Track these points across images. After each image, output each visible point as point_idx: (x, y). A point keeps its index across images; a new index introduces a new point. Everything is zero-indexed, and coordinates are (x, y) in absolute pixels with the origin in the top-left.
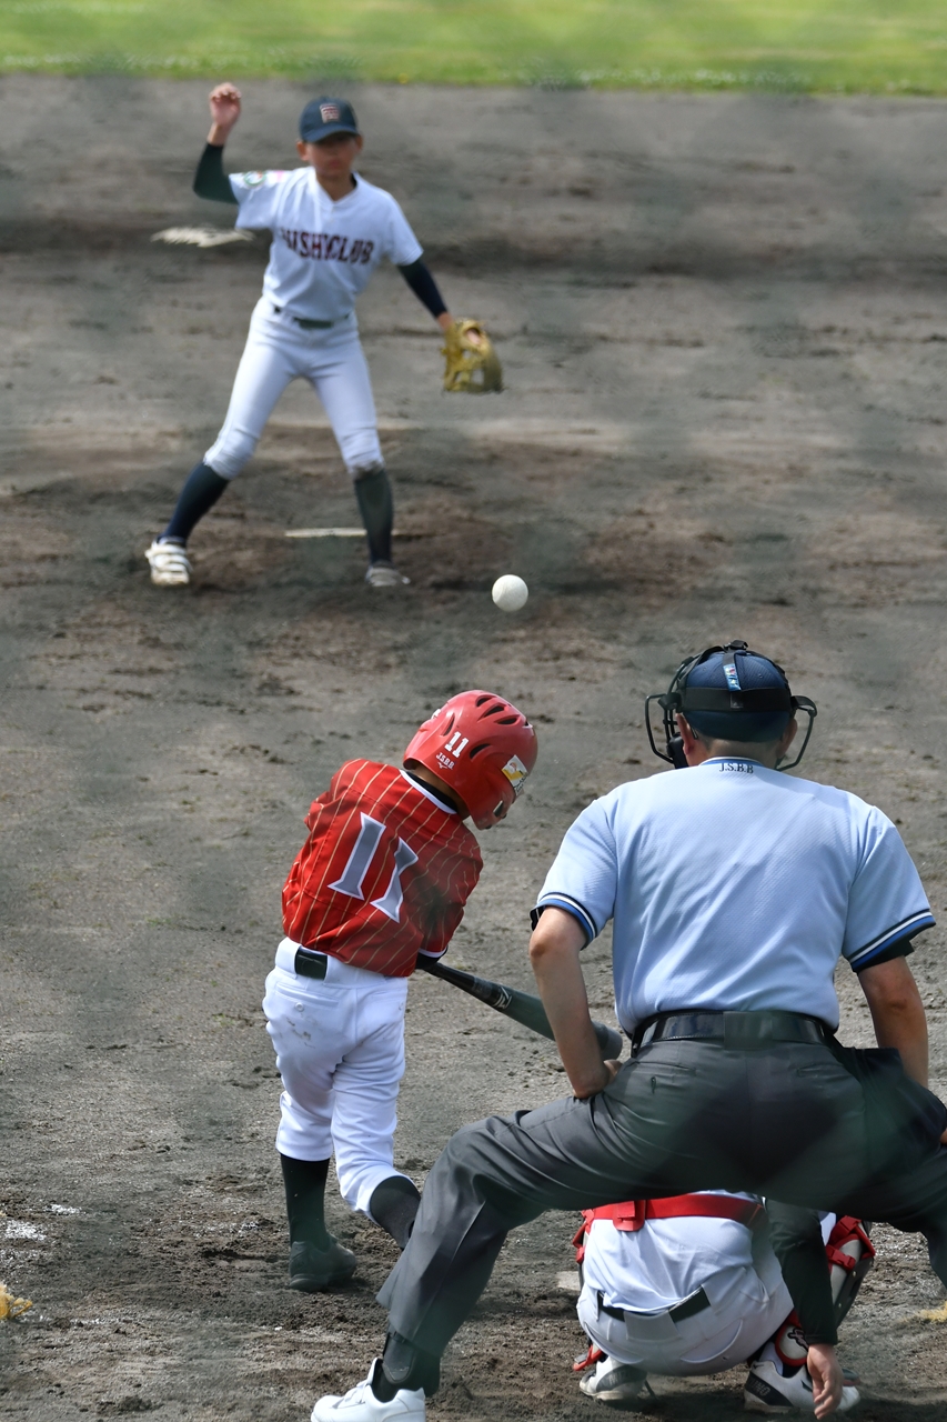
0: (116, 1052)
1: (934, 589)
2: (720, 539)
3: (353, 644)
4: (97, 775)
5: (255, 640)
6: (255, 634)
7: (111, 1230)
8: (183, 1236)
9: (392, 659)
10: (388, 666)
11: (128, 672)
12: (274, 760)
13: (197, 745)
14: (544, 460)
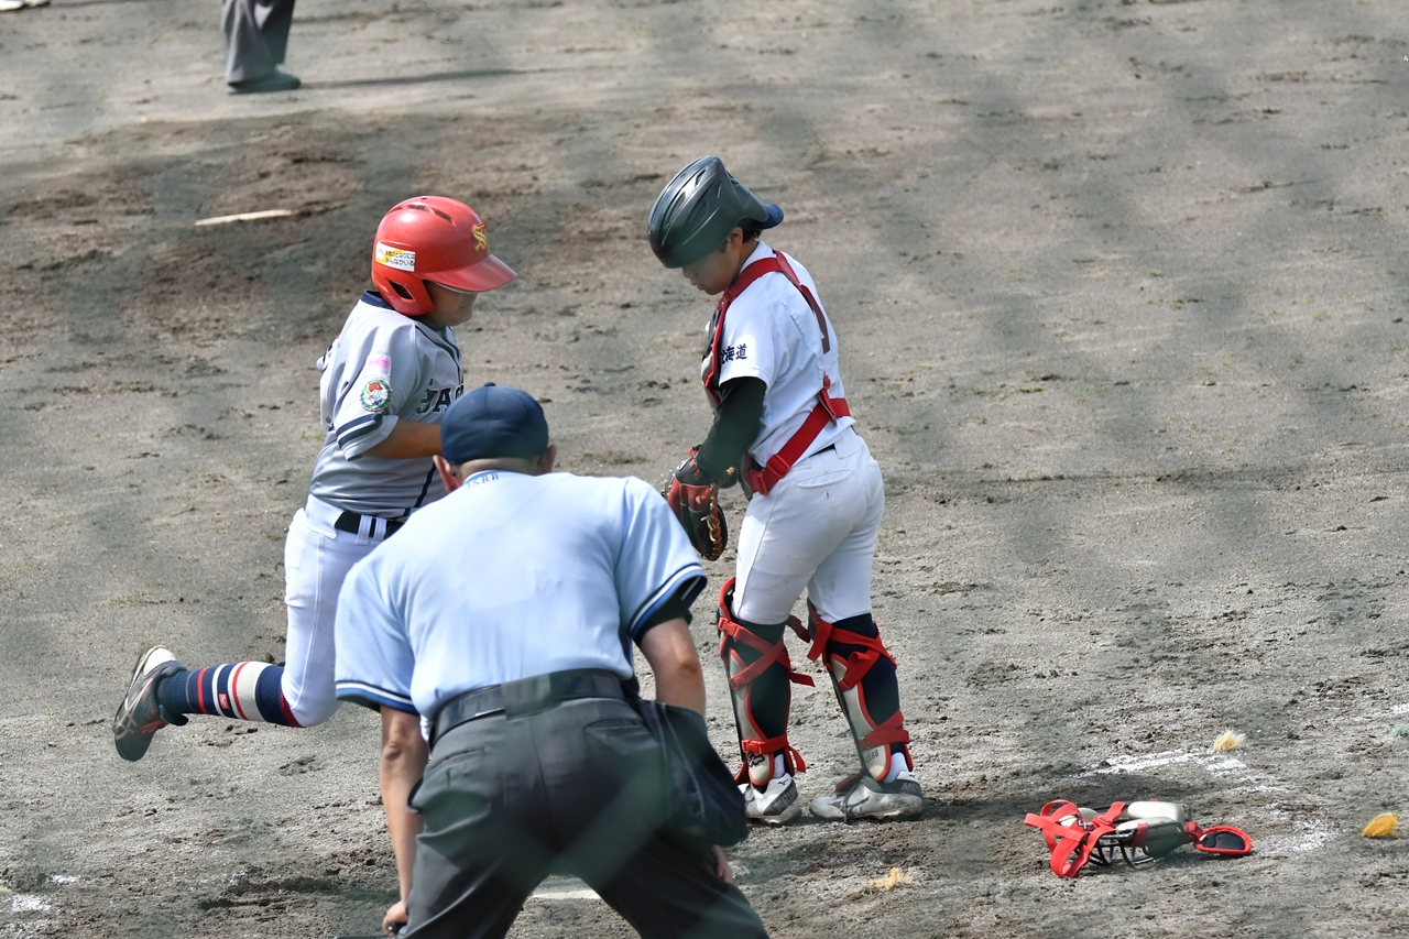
0: (96, 726)
1: (804, 209)
2: (600, 184)
3: (270, 319)
4: (46, 469)
5: (178, 325)
6: (178, 320)
7: (110, 894)
8: (179, 891)
9: (309, 330)
10: (306, 337)
11: (64, 369)
12: (210, 437)
13: (136, 431)
14: (429, 128)
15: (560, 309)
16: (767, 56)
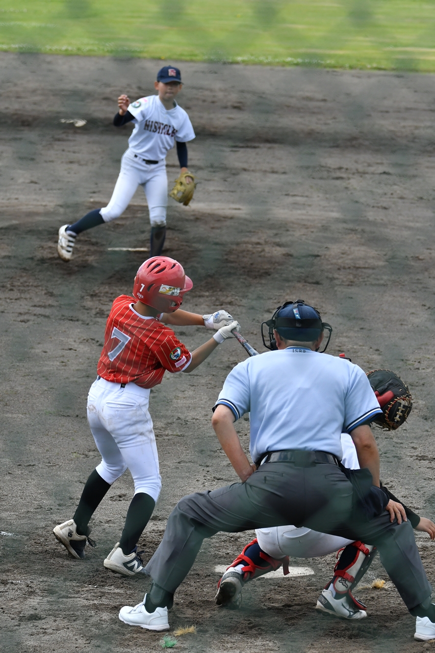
0: (31, 467)
1: (382, 279)
2: (292, 256)
4: (26, 350)
5: (94, 294)
6: (94, 291)
7: (26, 543)
8: (57, 546)
11: (39, 306)
13: (68, 338)
14: (219, 221)
15: (266, 309)
16: (375, 209)
